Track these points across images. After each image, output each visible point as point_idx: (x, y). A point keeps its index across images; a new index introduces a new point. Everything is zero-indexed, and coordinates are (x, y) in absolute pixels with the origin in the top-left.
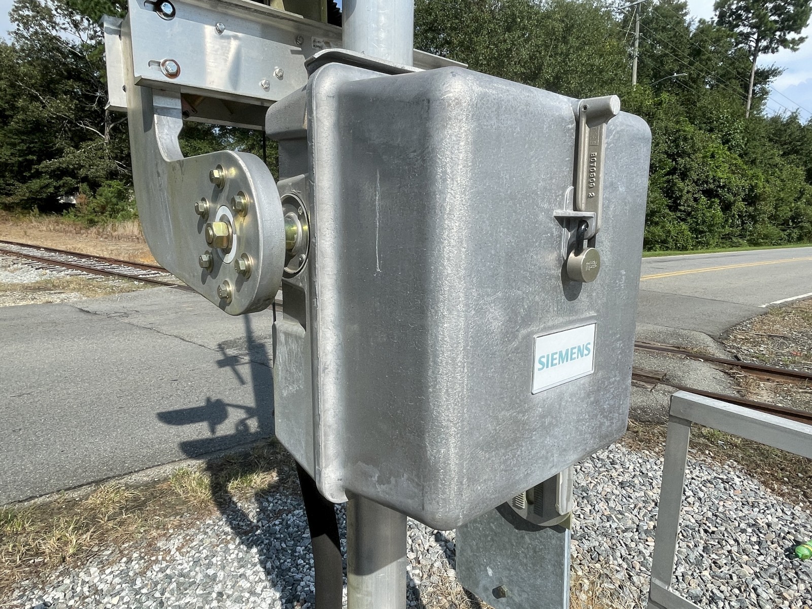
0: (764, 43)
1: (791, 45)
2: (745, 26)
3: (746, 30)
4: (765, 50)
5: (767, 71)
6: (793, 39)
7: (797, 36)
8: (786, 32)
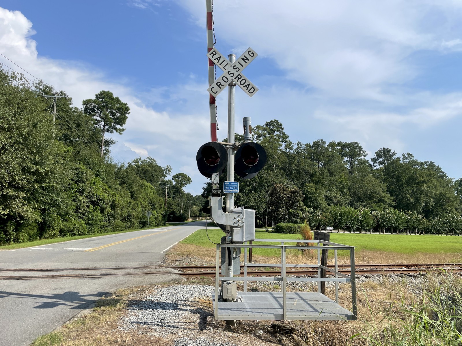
2: (97, 116)
6: (120, 129)
7: (121, 128)
8: (116, 124)
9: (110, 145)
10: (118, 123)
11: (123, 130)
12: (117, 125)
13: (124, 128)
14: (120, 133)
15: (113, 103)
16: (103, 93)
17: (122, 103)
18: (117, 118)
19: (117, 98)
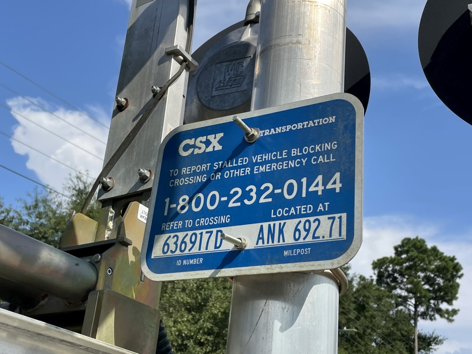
0: (421, 309)
1: (446, 316)
2: (401, 289)
3: (404, 293)
4: (424, 315)
5: (429, 338)
6: (447, 310)
7: (450, 308)
8: (440, 301)
9: (433, 346)
10: (443, 299)
11: (455, 312)
12: (442, 302)
13: (456, 309)
14: (448, 319)
15: (426, 259)
16: (407, 243)
17: (446, 257)
18: (440, 289)
19: (434, 249)
